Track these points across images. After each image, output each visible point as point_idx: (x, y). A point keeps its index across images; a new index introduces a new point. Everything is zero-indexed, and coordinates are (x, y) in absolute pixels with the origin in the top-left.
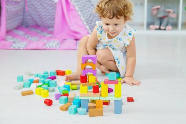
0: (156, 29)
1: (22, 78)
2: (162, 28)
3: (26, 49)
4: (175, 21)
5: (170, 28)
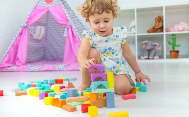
0: (146, 59)
2: (150, 58)
3: (40, 71)
4: (161, 54)
5: (157, 57)
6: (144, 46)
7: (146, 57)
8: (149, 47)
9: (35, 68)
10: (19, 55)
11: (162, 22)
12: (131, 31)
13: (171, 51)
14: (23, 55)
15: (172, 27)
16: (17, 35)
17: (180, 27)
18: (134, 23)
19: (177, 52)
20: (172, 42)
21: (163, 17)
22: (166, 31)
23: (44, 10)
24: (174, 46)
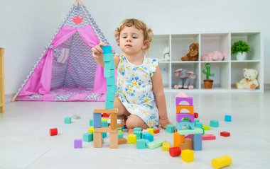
0: (180, 88)
1: (70, 119)
2: (185, 87)
5: (192, 86)
6: (177, 74)
7: (181, 86)
8: (183, 76)
9: (63, 98)
10: (42, 81)
11: (198, 50)
13: (205, 81)
14: (46, 81)
15: (206, 55)
16: (40, 58)
17: (215, 57)
18: (169, 49)
19: (212, 81)
20: (206, 71)
21: (198, 44)
22: (202, 60)
23: (71, 31)
24: (208, 75)
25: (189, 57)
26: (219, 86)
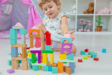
5: (89, 30)
6: (81, 23)
7: (82, 30)
8: (84, 24)
9: (7, 36)
12: (73, 11)
13: (97, 27)
15: (99, 10)
17: (104, 11)
18: (76, 6)
19: (101, 27)
20: (98, 20)
22: (96, 13)
24: (99, 23)
25: (88, 12)
26: (106, 30)
